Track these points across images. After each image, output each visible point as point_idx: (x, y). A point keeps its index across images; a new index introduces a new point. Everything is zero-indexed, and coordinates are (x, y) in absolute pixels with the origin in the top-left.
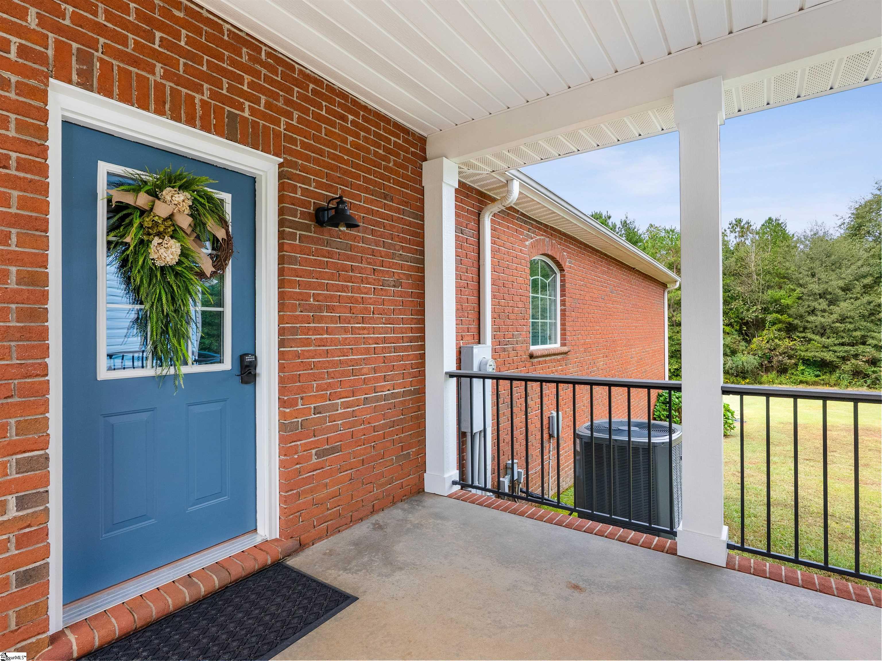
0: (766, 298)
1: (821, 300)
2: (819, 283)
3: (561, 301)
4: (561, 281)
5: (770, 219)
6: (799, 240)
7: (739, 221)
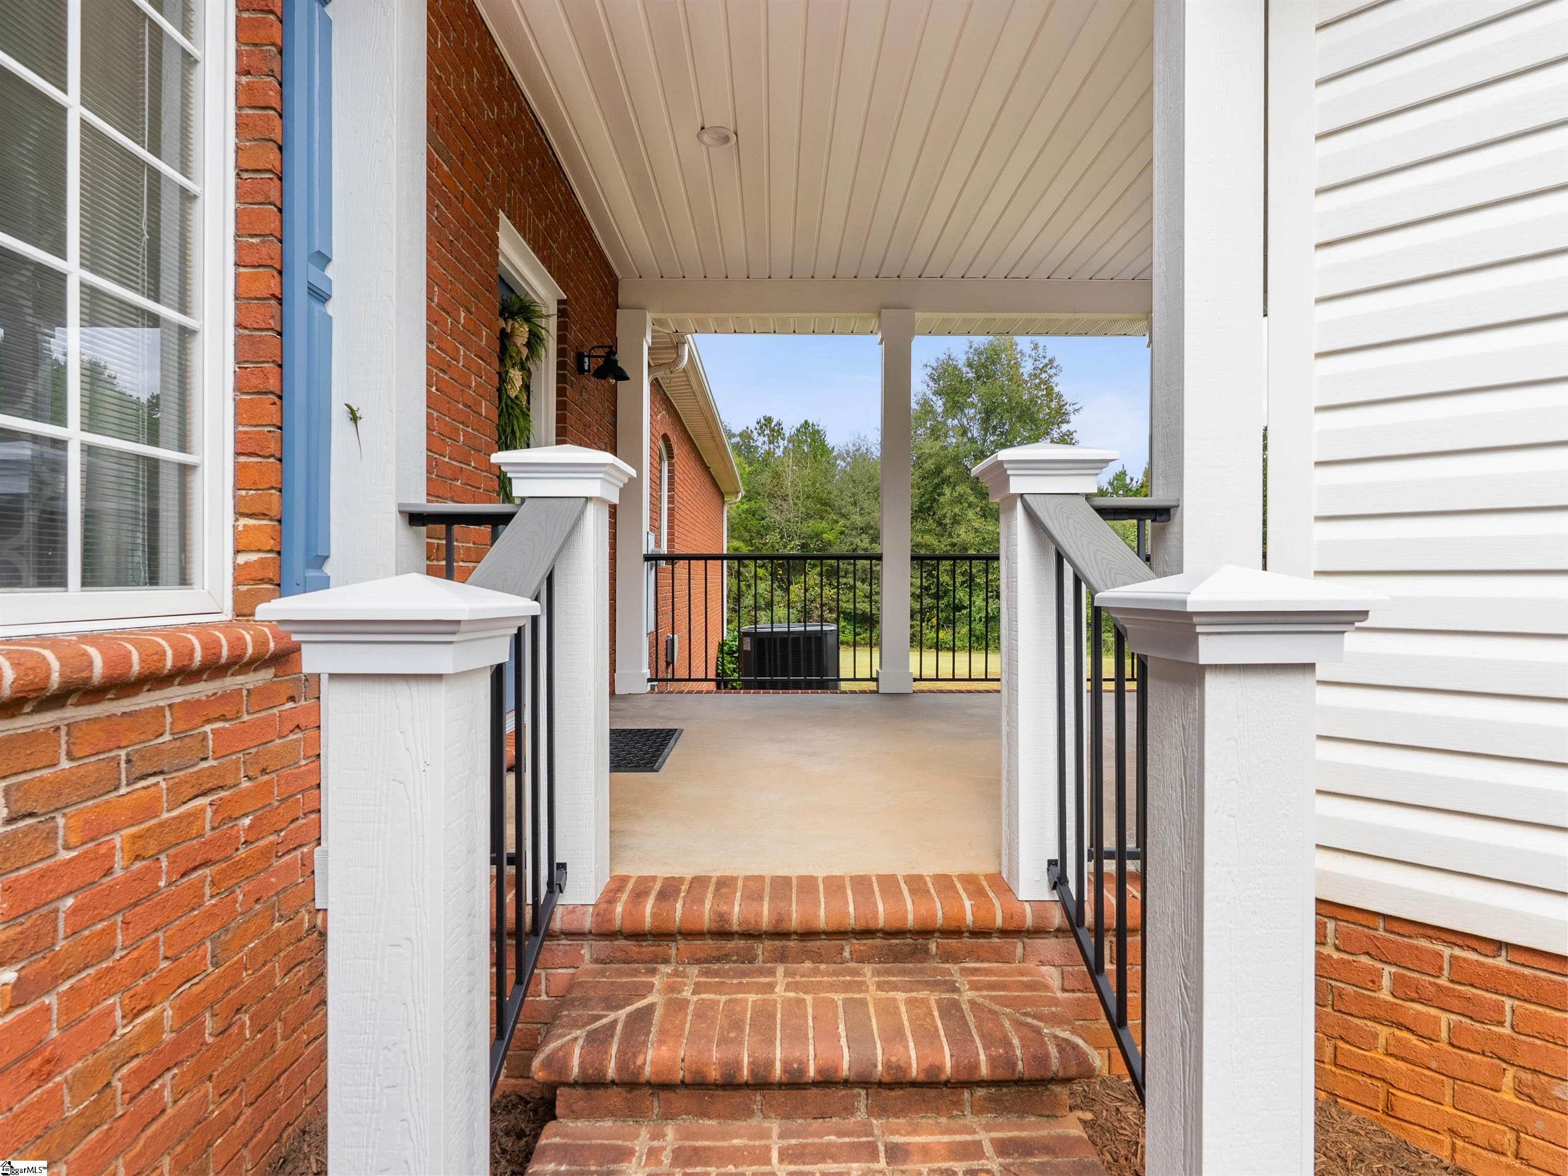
0: (805, 529)
1: (864, 536)
2: (861, 514)
3: (669, 497)
4: (669, 471)
5: (806, 422)
6: (840, 456)
7: (769, 420)
